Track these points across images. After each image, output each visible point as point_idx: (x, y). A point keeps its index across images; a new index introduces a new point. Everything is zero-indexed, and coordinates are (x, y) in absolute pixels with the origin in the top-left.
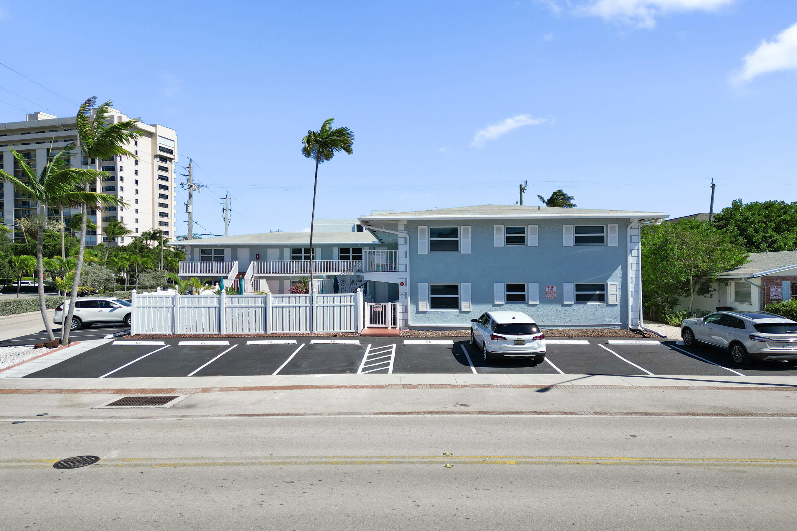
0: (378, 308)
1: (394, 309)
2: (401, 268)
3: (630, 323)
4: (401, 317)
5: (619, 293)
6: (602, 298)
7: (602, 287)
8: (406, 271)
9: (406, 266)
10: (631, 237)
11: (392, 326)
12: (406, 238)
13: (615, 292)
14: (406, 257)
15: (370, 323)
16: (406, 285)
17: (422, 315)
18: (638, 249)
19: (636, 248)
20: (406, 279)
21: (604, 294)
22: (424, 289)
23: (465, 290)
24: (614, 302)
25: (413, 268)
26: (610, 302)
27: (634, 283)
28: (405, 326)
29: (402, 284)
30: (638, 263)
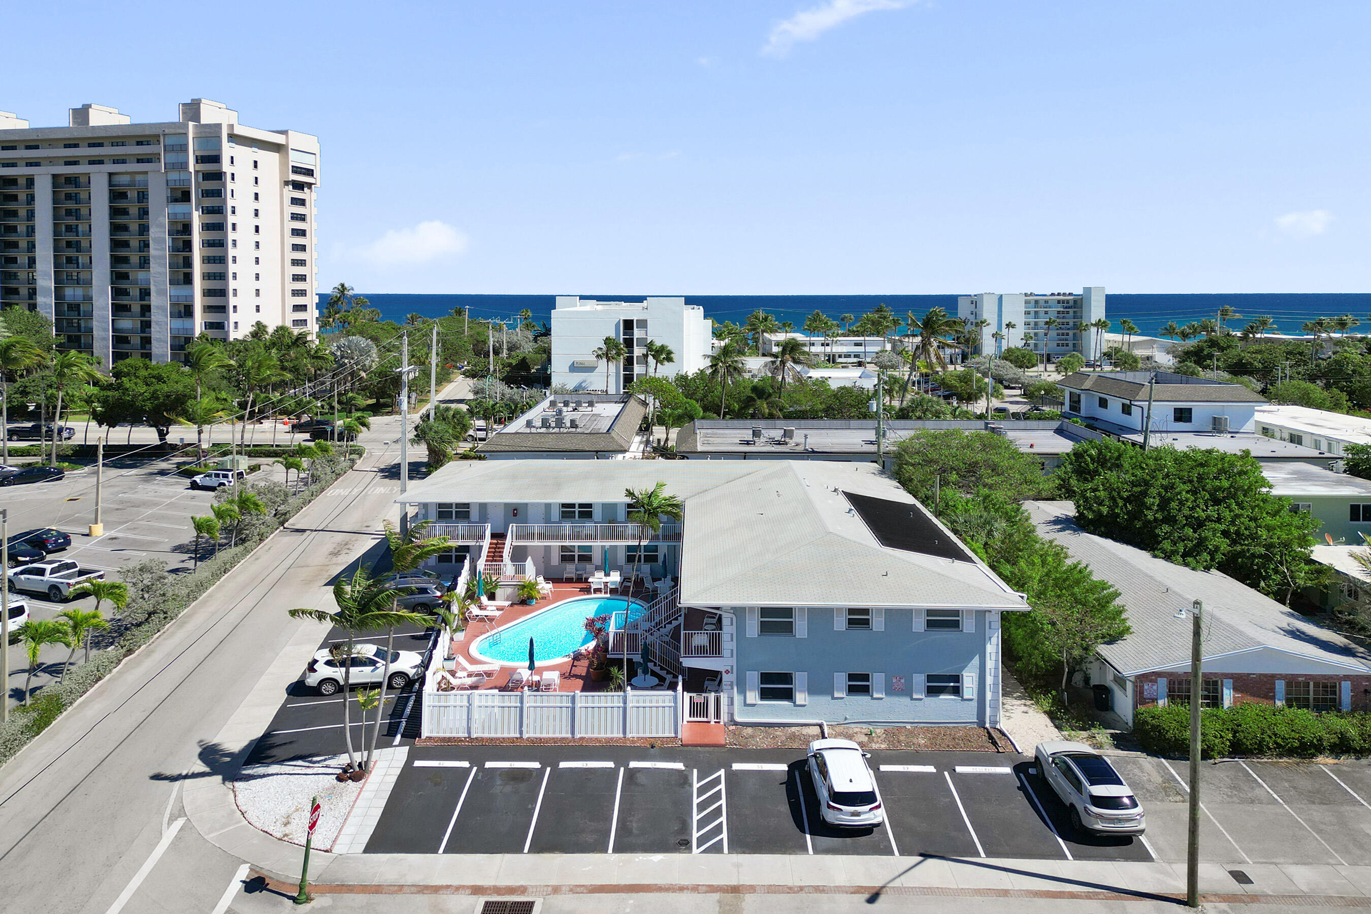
0: (699, 698)
1: (718, 700)
2: (726, 652)
3: (988, 721)
4: (726, 711)
5: (975, 686)
6: (957, 691)
7: (957, 678)
8: (732, 656)
9: (732, 650)
10: (990, 622)
11: (716, 720)
12: (732, 619)
13: (971, 686)
14: (732, 640)
15: (690, 716)
16: (732, 673)
17: (750, 708)
18: (998, 637)
19: (996, 635)
20: (732, 667)
21: (959, 687)
22: (753, 677)
23: (800, 679)
24: (970, 697)
25: (740, 654)
26: (965, 697)
27: (992, 675)
28: (731, 721)
29: (727, 672)
30: (997, 653)
